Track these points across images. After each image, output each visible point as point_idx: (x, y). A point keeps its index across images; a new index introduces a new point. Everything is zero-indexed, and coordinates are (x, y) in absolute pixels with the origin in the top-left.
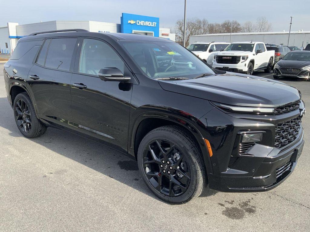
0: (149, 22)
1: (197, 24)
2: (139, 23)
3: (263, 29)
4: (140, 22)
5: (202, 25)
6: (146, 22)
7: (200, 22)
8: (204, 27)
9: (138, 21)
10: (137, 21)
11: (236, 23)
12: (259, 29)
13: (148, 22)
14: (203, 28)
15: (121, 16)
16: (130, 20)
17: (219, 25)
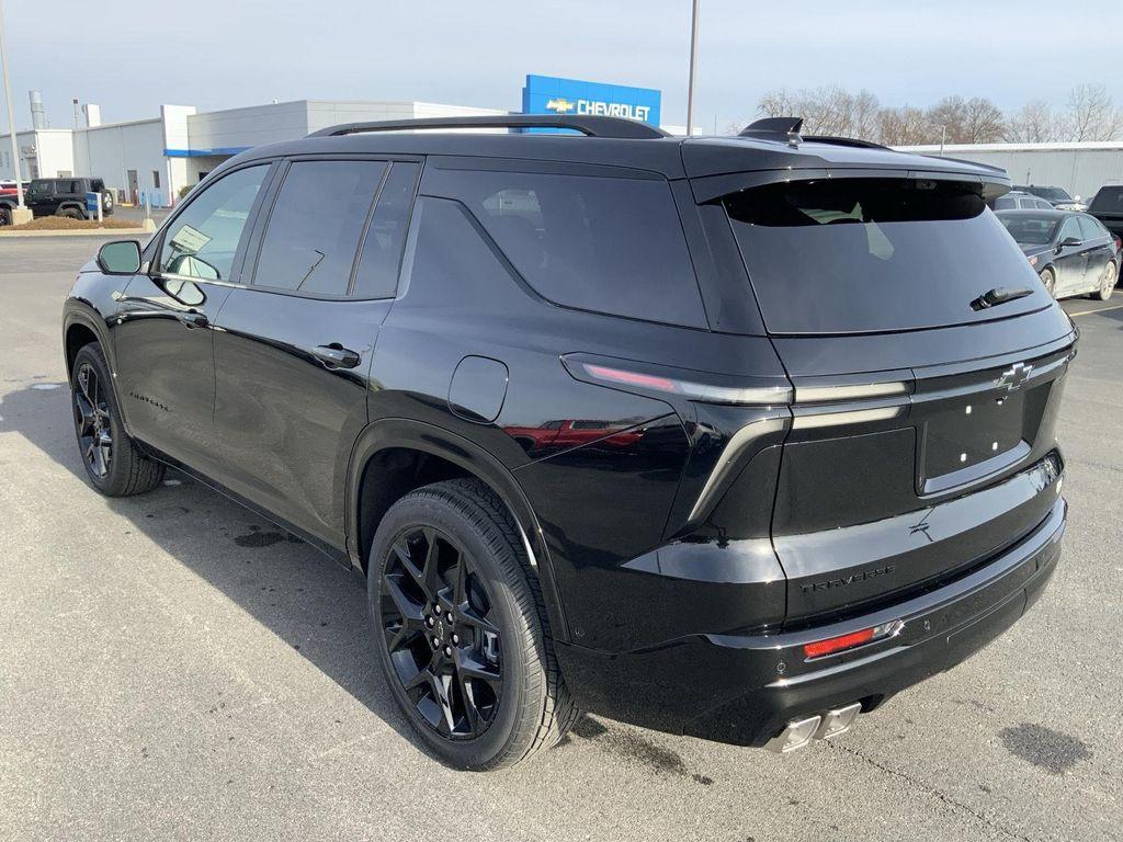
0: (624, 106)
1: (835, 110)
2: (588, 108)
3: (1094, 130)
4: (591, 105)
5: (854, 117)
6: (613, 106)
7: (848, 103)
8: (861, 121)
9: (583, 102)
10: (581, 102)
11: (984, 107)
12: (1078, 129)
13: (617, 105)
14: (857, 124)
15: (525, 86)
16: (555, 100)
17: (919, 113)
